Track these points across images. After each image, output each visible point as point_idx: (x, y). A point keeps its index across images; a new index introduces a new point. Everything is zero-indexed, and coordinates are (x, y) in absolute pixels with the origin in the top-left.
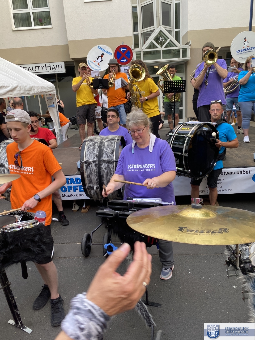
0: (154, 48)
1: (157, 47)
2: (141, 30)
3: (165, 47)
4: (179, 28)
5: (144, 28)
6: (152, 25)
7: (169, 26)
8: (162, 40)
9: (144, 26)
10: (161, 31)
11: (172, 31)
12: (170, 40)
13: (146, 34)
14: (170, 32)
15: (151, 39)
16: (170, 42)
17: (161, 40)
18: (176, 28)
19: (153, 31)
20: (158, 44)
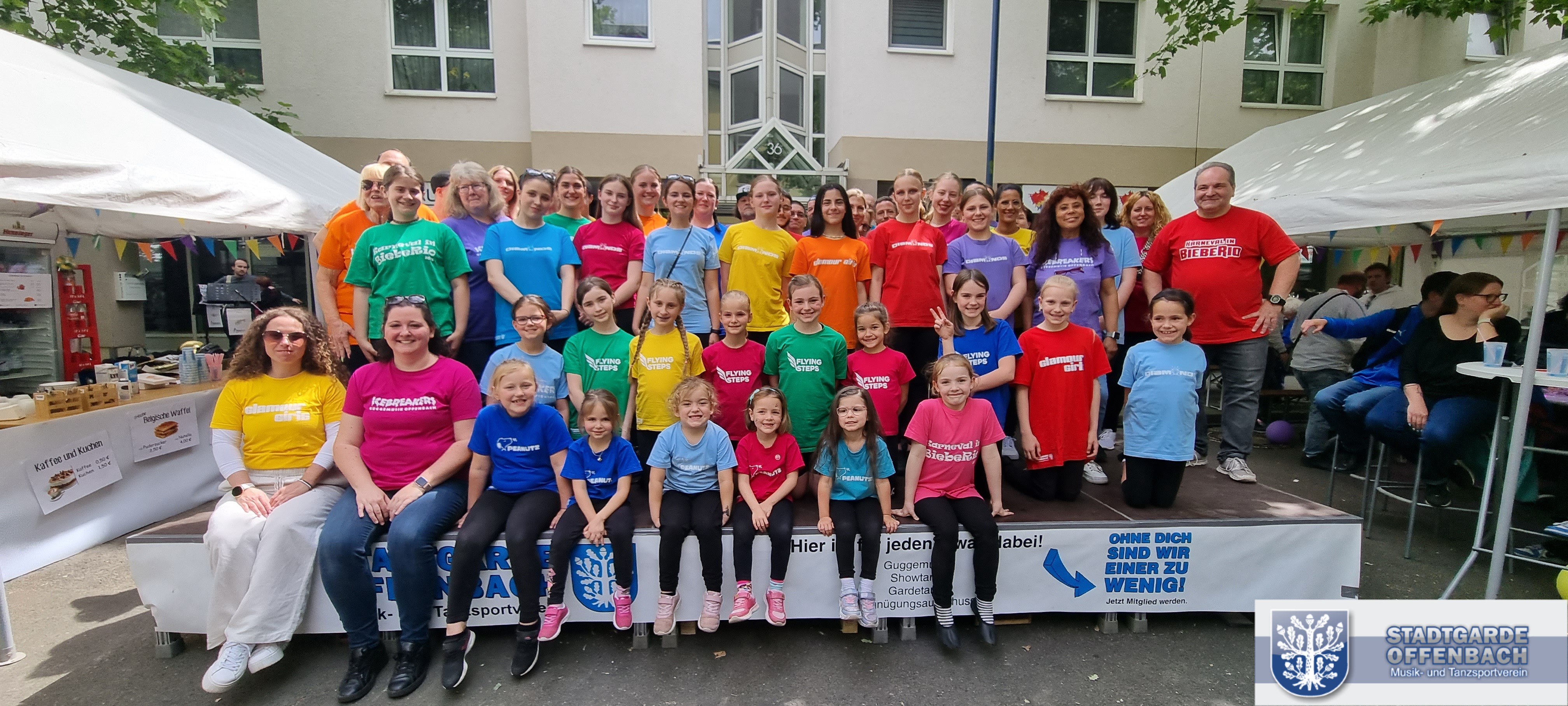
0: (755, 168)
1: (763, 167)
2: (727, 126)
3: (785, 168)
4: (823, 133)
5: (736, 122)
6: (756, 116)
7: (797, 124)
8: (778, 150)
9: (737, 117)
10: (774, 129)
11: (804, 137)
12: (798, 154)
13: (740, 137)
14: (801, 138)
15: (749, 148)
16: (797, 158)
17: (774, 151)
18: (814, 132)
19: (754, 131)
20: (769, 161)
